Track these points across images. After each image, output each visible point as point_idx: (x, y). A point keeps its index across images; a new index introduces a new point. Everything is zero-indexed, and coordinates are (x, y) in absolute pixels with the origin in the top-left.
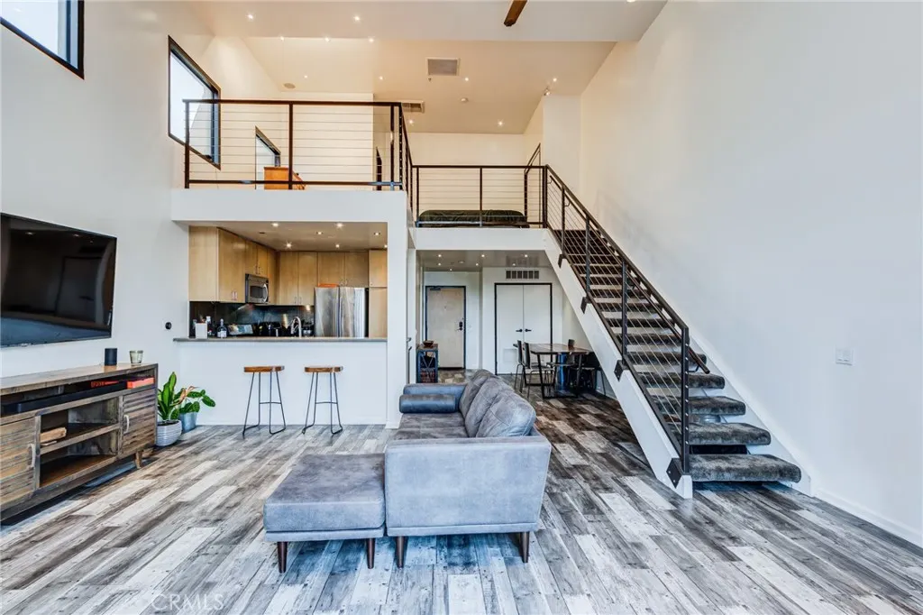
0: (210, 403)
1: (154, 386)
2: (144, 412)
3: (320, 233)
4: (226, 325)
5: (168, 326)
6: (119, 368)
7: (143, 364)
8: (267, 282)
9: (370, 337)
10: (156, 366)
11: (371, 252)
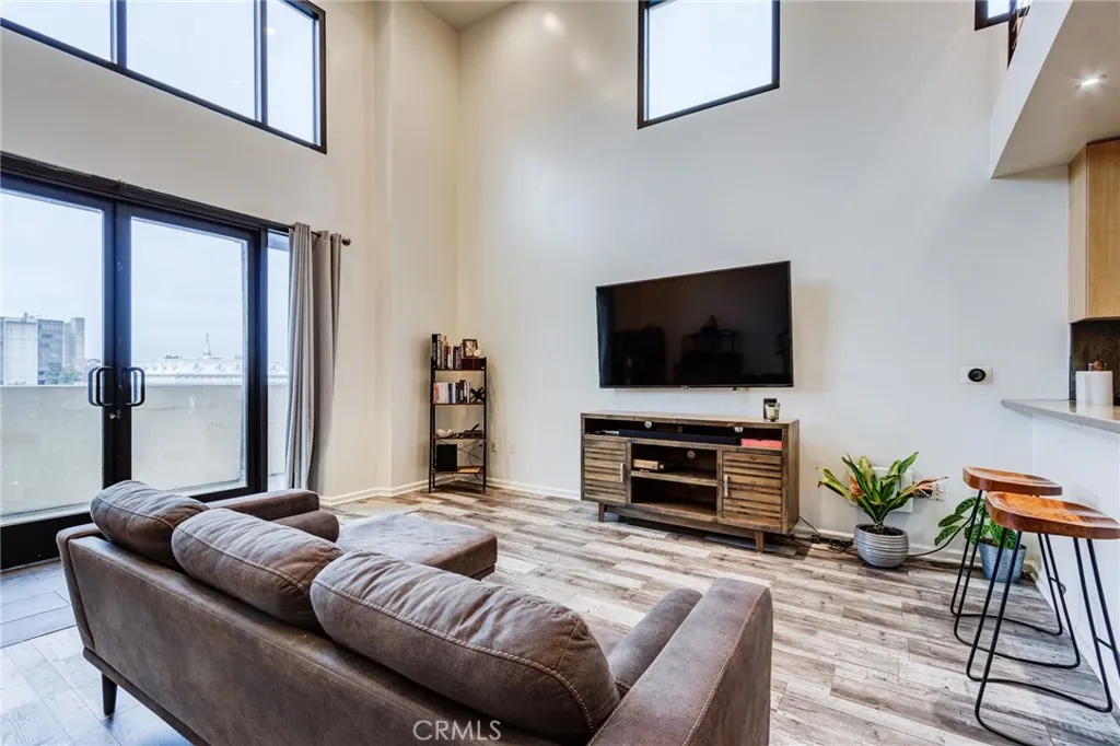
1: (781, 455)
2: (759, 481)
5: (978, 375)
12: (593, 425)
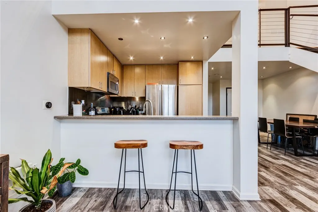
0: (84, 172)
4: (94, 107)
5: (49, 105)
8: (118, 81)
9: (179, 116)
11: (180, 63)
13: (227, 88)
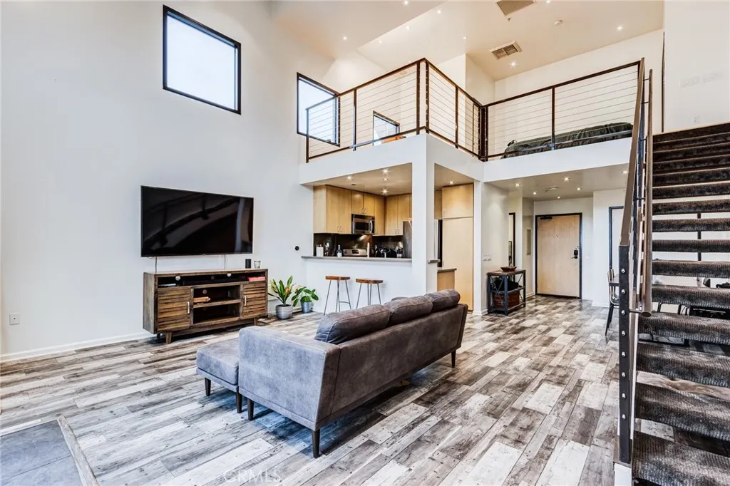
0: (316, 298)
1: (265, 282)
2: (258, 295)
3: (386, 179)
4: (341, 249)
5: (297, 248)
6: (251, 269)
7: (261, 268)
8: (373, 219)
10: (267, 270)
11: (443, 189)
12: (163, 281)
13: (611, 209)
